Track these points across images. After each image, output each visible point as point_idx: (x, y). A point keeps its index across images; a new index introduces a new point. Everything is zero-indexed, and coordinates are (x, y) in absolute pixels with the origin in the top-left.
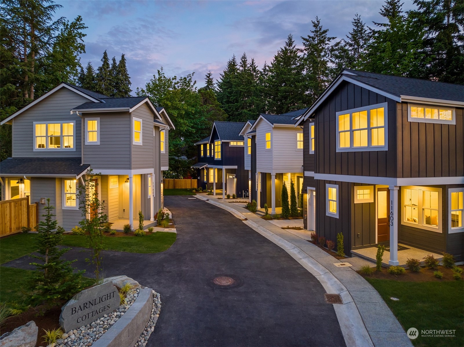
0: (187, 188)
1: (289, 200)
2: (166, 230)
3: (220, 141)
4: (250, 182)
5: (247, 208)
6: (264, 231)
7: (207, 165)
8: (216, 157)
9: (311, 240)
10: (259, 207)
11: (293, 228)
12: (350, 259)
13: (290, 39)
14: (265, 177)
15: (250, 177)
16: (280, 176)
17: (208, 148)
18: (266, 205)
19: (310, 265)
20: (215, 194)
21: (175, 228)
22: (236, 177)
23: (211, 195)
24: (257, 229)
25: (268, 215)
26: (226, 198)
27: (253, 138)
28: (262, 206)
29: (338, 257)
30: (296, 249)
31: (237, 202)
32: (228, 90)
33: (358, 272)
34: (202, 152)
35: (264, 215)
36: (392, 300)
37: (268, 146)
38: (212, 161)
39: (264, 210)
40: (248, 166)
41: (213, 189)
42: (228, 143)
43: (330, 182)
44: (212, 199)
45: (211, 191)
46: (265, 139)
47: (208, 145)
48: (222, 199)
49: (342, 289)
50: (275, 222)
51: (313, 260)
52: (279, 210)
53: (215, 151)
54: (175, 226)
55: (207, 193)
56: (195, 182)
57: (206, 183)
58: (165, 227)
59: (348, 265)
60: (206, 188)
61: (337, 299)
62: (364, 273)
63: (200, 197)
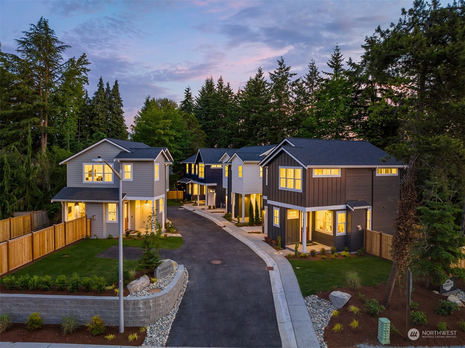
0: (174, 198)
1: (254, 213)
2: (174, 235)
3: (203, 164)
4: (227, 197)
5: (224, 217)
6: (237, 234)
7: (192, 181)
8: (200, 176)
9: (264, 240)
10: (233, 217)
11: (255, 233)
12: (284, 251)
13: (260, 71)
14: (238, 196)
15: (227, 193)
16: (248, 196)
17: (193, 167)
18: (238, 216)
19: (262, 254)
20: (198, 205)
21: (180, 233)
22: (216, 192)
23: (196, 205)
24: (232, 233)
25: (239, 223)
26: (208, 208)
27: (230, 167)
28: (235, 217)
29: (277, 249)
30: (255, 246)
31: (217, 212)
32: (206, 108)
33: (286, 257)
34: (187, 170)
35: (237, 224)
36: (297, 269)
37: (240, 175)
38: (196, 178)
39: (236, 219)
40: (225, 185)
41: (197, 200)
42: (210, 166)
43: (275, 206)
44: (198, 210)
45: (196, 202)
46: (238, 170)
47: (193, 165)
48: (205, 209)
49: (275, 264)
50: (244, 228)
51: (263, 251)
52: (247, 220)
53: (199, 171)
54: (179, 232)
55: (192, 204)
56: (181, 193)
57: (191, 196)
58: (172, 233)
59: (282, 253)
60: (191, 199)
61: (272, 269)
62: (288, 257)
63: (187, 207)
